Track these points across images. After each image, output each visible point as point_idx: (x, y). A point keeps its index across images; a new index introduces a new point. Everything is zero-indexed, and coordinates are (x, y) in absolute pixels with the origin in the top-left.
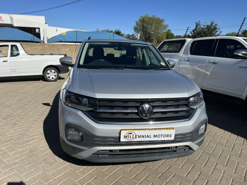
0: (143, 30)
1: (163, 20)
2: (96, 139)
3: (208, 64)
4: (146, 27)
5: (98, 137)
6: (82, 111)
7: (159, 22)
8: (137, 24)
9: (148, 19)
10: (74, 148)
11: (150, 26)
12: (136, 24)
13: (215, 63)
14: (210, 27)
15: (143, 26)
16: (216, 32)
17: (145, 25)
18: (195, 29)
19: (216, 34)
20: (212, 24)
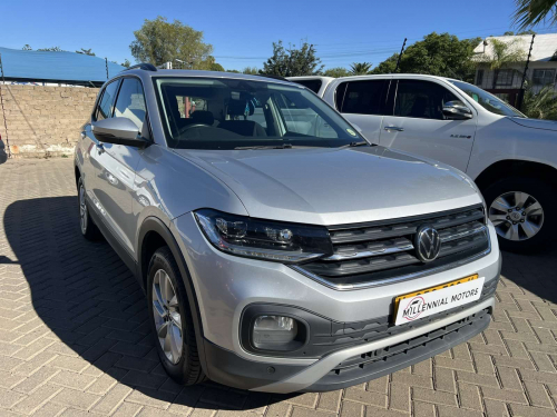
0: (154, 53)
1: (198, 34)
2: (340, 331)
3: (383, 131)
4: (161, 48)
5: (345, 325)
6: (287, 264)
7: (191, 37)
8: (140, 40)
9: (163, 27)
10: (273, 368)
11: (171, 46)
12: (135, 39)
13: (399, 129)
14: (301, 54)
15: (154, 45)
16: (314, 66)
17: (159, 41)
18: (274, 58)
19: (314, 71)
20: (304, 49)
